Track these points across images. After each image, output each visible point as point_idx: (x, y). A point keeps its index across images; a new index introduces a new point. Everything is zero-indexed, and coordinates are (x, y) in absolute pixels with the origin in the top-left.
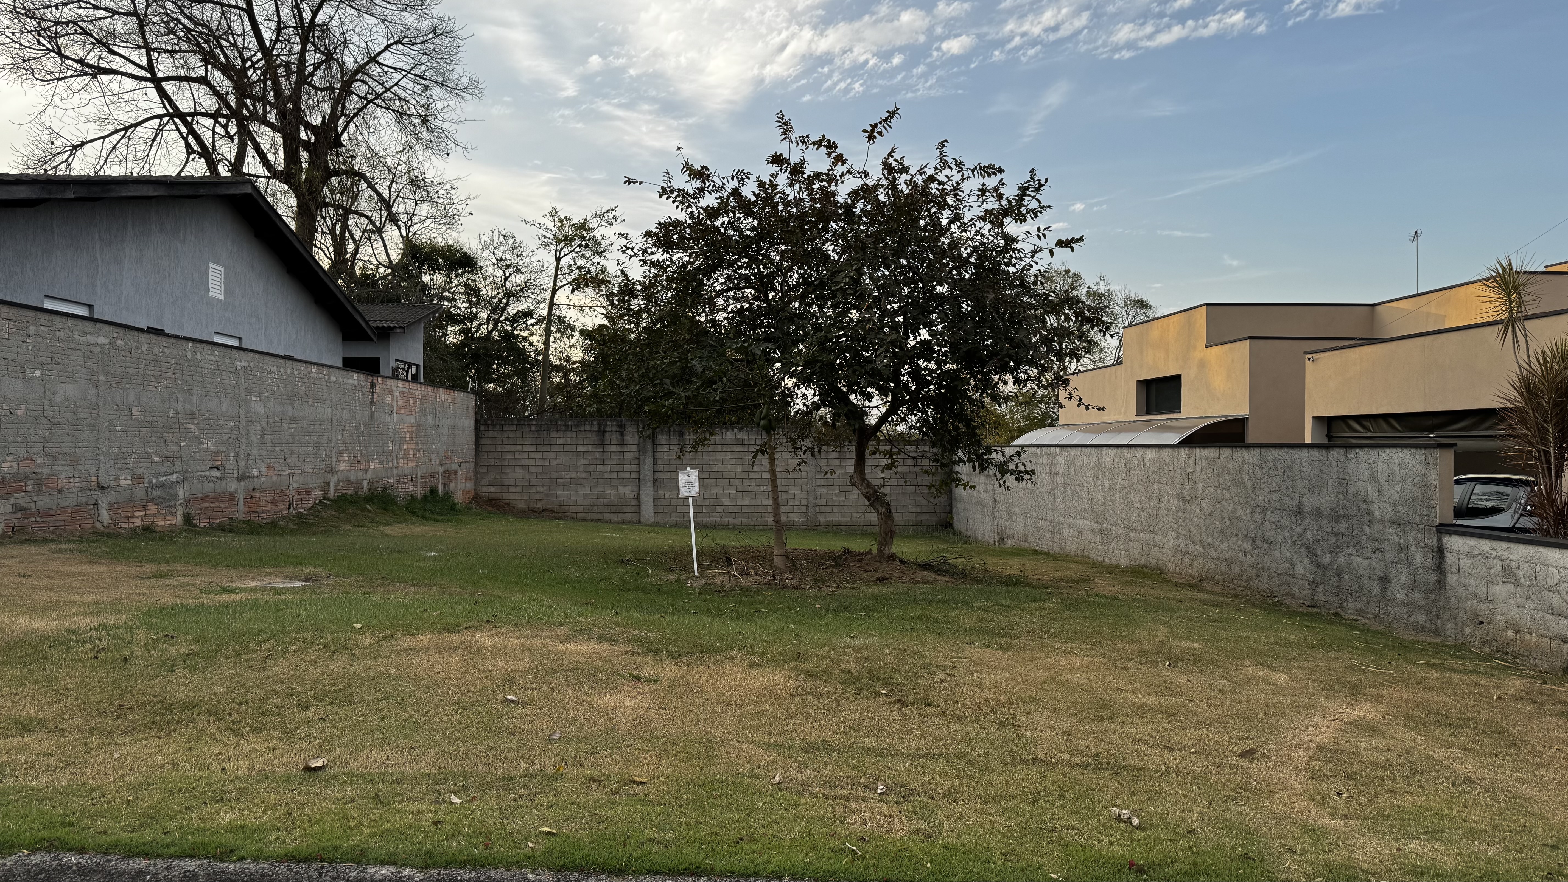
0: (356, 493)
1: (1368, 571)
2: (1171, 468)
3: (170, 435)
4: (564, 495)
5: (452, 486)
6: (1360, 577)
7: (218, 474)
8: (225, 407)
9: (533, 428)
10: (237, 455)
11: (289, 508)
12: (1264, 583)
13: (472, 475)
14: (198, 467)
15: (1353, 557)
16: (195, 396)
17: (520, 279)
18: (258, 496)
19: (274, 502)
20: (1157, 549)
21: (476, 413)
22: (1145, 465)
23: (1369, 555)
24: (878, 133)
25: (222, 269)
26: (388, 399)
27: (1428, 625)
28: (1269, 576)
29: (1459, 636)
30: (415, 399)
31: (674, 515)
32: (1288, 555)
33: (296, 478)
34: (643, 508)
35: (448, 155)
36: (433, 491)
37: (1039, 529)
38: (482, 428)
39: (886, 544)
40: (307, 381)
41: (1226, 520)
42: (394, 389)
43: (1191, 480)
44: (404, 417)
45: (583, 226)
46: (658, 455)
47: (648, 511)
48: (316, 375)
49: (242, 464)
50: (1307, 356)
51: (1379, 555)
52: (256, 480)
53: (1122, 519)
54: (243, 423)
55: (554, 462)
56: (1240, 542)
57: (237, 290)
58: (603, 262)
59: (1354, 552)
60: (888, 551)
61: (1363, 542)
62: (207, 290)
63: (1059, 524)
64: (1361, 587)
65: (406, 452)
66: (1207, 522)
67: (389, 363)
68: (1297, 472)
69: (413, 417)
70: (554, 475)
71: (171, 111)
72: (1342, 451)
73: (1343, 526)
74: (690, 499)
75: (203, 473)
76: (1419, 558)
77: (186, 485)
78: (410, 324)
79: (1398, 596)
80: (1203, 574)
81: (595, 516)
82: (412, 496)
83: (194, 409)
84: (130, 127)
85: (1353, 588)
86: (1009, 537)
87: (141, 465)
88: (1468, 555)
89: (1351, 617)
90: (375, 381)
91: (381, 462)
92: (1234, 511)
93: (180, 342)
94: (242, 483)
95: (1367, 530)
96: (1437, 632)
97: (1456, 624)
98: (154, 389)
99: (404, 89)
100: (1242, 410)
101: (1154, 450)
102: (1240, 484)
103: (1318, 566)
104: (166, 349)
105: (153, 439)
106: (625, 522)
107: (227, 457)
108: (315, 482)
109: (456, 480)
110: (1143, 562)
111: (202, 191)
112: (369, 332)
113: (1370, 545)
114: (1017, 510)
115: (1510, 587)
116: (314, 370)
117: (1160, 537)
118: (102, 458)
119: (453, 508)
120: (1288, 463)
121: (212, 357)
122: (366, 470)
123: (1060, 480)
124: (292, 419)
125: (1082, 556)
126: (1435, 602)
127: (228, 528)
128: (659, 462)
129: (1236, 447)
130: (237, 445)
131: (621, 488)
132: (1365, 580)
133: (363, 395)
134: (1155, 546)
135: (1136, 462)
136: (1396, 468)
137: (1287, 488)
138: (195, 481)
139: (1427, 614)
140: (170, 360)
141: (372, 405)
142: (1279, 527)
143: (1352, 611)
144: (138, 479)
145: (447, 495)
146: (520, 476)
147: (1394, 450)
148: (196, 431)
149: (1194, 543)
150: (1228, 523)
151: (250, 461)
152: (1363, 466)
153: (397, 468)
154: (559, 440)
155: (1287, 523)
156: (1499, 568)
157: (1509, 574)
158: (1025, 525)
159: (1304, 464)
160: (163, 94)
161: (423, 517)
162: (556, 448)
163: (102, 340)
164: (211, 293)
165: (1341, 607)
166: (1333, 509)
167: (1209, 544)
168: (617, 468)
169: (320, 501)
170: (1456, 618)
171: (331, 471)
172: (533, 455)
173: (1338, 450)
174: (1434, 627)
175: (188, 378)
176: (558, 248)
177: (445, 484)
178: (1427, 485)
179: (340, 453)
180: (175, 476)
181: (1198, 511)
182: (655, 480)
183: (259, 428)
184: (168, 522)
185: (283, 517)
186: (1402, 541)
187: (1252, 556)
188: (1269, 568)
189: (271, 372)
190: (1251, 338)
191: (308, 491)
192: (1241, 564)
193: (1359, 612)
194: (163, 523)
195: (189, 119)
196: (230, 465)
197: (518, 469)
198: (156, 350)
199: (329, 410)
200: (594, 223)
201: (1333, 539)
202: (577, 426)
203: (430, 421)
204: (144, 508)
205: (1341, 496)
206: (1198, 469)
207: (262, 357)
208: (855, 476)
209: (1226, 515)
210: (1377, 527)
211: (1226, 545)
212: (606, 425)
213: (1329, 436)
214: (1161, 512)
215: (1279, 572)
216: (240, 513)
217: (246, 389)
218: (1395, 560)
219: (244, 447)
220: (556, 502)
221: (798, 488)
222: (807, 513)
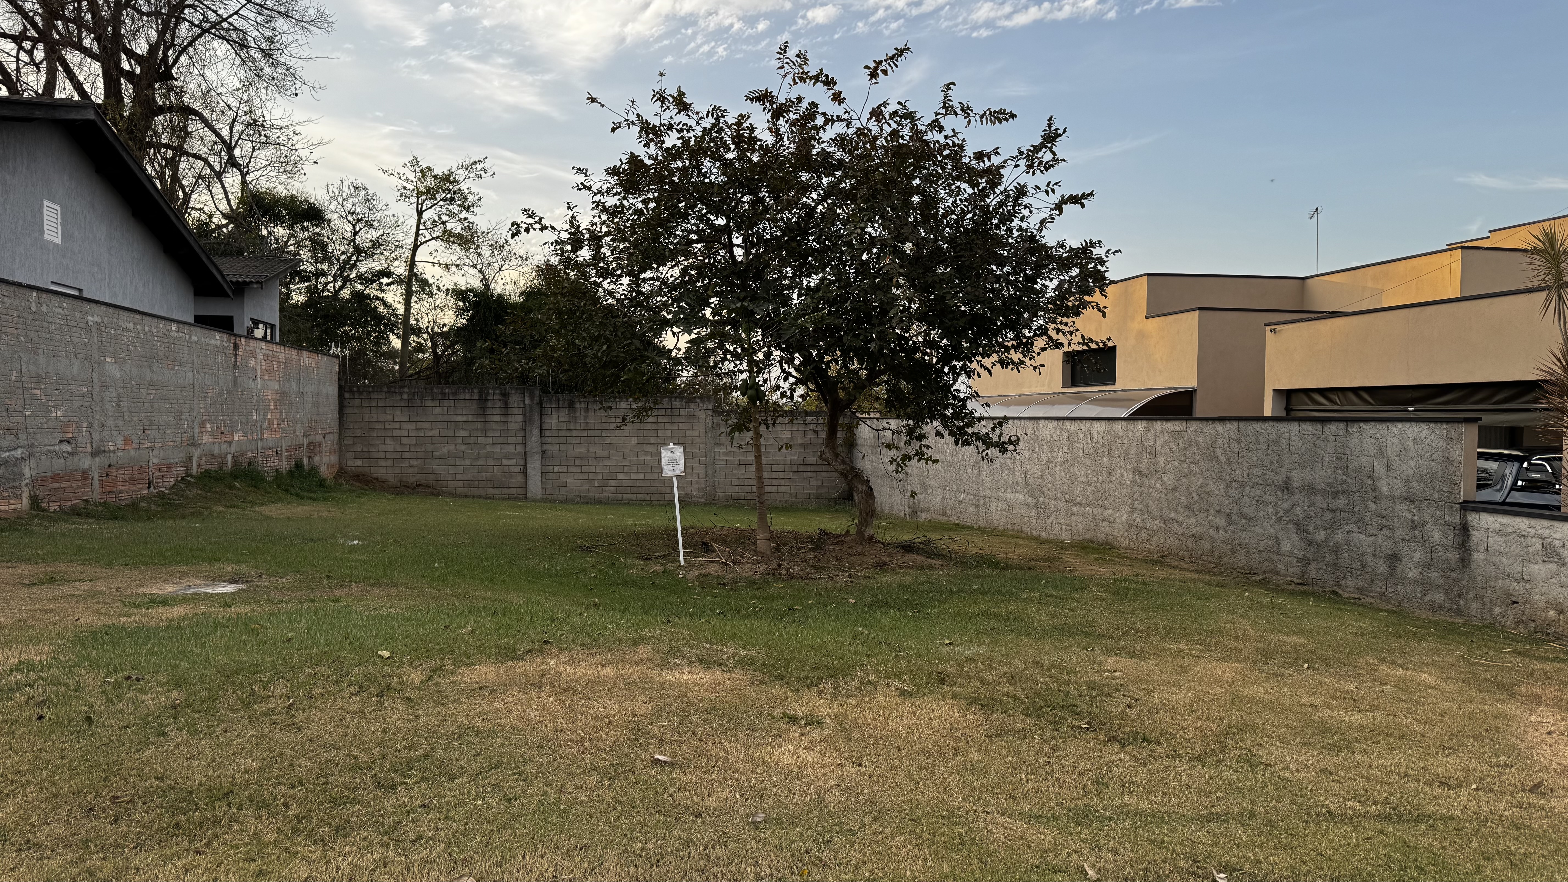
0: (221, 468)
1: (1372, 549)
2: (1125, 442)
3: (13, 402)
4: (439, 469)
5: (317, 459)
6: (1362, 555)
7: (69, 448)
8: (75, 369)
9: (405, 396)
10: (90, 425)
11: (149, 487)
12: (1241, 559)
13: (336, 447)
14: (46, 441)
15: (1353, 534)
16: (41, 356)
17: (373, 234)
18: (115, 473)
19: (132, 480)
20: (1106, 523)
21: (339, 379)
22: (1092, 438)
23: (1375, 532)
24: (883, 71)
25: (59, 208)
26: (251, 363)
27: (1447, 605)
28: (1248, 552)
29: (1487, 616)
30: (278, 362)
31: (563, 491)
32: (1272, 531)
33: (156, 452)
34: (530, 483)
35: (296, 95)
36: (299, 465)
37: (960, 502)
38: (347, 395)
39: (867, 525)
40: (166, 340)
41: (1194, 495)
42: (258, 351)
43: (1151, 453)
44: (268, 383)
45: (447, 178)
46: (546, 426)
47: (535, 486)
48: (176, 334)
49: (96, 436)
50: (1268, 328)
51: (1386, 532)
52: (112, 455)
53: (1063, 493)
54: (97, 388)
55: (430, 433)
56: (1211, 518)
57: (76, 233)
58: (471, 217)
59: (1356, 529)
60: (869, 532)
61: (1367, 519)
62: (41, 232)
63: (985, 497)
64: (1364, 565)
65: (270, 422)
66: (1170, 497)
67: (242, 324)
68: (1284, 446)
69: (277, 383)
70: (430, 447)
72: (1342, 425)
73: (1341, 502)
74: (675, 479)
75: (52, 448)
76: (1437, 536)
77: (33, 462)
78: (269, 280)
79: (1410, 574)
80: (1164, 549)
81: (475, 491)
82: (277, 470)
83: (41, 372)
85: (1354, 566)
86: (923, 511)
88: (1499, 533)
89: (1352, 595)
90: (238, 342)
91: (245, 434)
92: (1204, 486)
93: (22, 291)
94: (97, 459)
95: (1372, 506)
96: (1458, 612)
97: (1483, 604)
99: (246, 18)
100: (1190, 382)
101: (1104, 423)
102: (1212, 458)
103: (1310, 543)
104: (6, 299)
106: (509, 498)
107: (79, 428)
108: (177, 457)
109: (320, 453)
110: (1088, 536)
111: (38, 114)
112: (225, 286)
113: (1376, 522)
114: (933, 483)
115: (1553, 567)
116: (174, 328)
117: (1110, 512)
119: (322, 484)
120: (1274, 436)
121: (60, 310)
122: (230, 443)
124: (151, 384)
125: (1013, 530)
126: (1457, 581)
127: (82, 512)
128: (547, 434)
130: (90, 415)
131: (505, 462)
132: (1369, 558)
133: (226, 357)
134: (1103, 520)
135: (1081, 435)
136: (1410, 443)
137: (1272, 462)
138: (43, 457)
139: (1447, 594)
140: (11, 312)
141: (235, 369)
142: (1260, 502)
143: (1352, 590)
145: (314, 470)
146: (390, 448)
147: (1408, 425)
148: (43, 398)
149: (1153, 518)
150: (1196, 498)
151: (106, 433)
152: (1368, 440)
153: (261, 440)
154: (435, 408)
155: (1272, 499)
156: (1539, 546)
157: (1550, 553)
158: (943, 498)
159: (1293, 438)
161: (297, 495)
162: (431, 418)
164: (46, 236)
165: (1338, 584)
166: (1330, 485)
167: (1172, 519)
168: (501, 440)
169: (183, 478)
170: (1482, 597)
171: (193, 444)
172: (405, 426)
173: (1337, 424)
174: (1455, 607)
175: (32, 334)
176: (420, 201)
177: (310, 457)
178: (1448, 461)
179: (203, 424)
180: (19, 451)
181: (1158, 485)
182: (543, 452)
183: (114, 395)
184: (13, 507)
185: (144, 498)
186: (1416, 518)
187: (1226, 532)
188: (1247, 544)
189: (127, 329)
190: (1200, 309)
191: (169, 467)
192: (1212, 540)
193: (1361, 590)
194: (7, 508)
196: (84, 437)
197: (388, 441)
199: (190, 374)
200: (460, 175)
201: (1328, 516)
202: (455, 394)
203: (294, 387)
205: (1340, 471)
206: (1159, 442)
207: (117, 311)
208: (826, 451)
209: (1193, 489)
210: (1385, 503)
211: (1193, 520)
212: (488, 394)
213: (1288, 410)
214: (1112, 487)
215: (1261, 548)
216: (95, 494)
217: (99, 348)
218: (1407, 537)
219: (98, 417)
220: (432, 477)
221: (697, 460)
222: (706, 486)
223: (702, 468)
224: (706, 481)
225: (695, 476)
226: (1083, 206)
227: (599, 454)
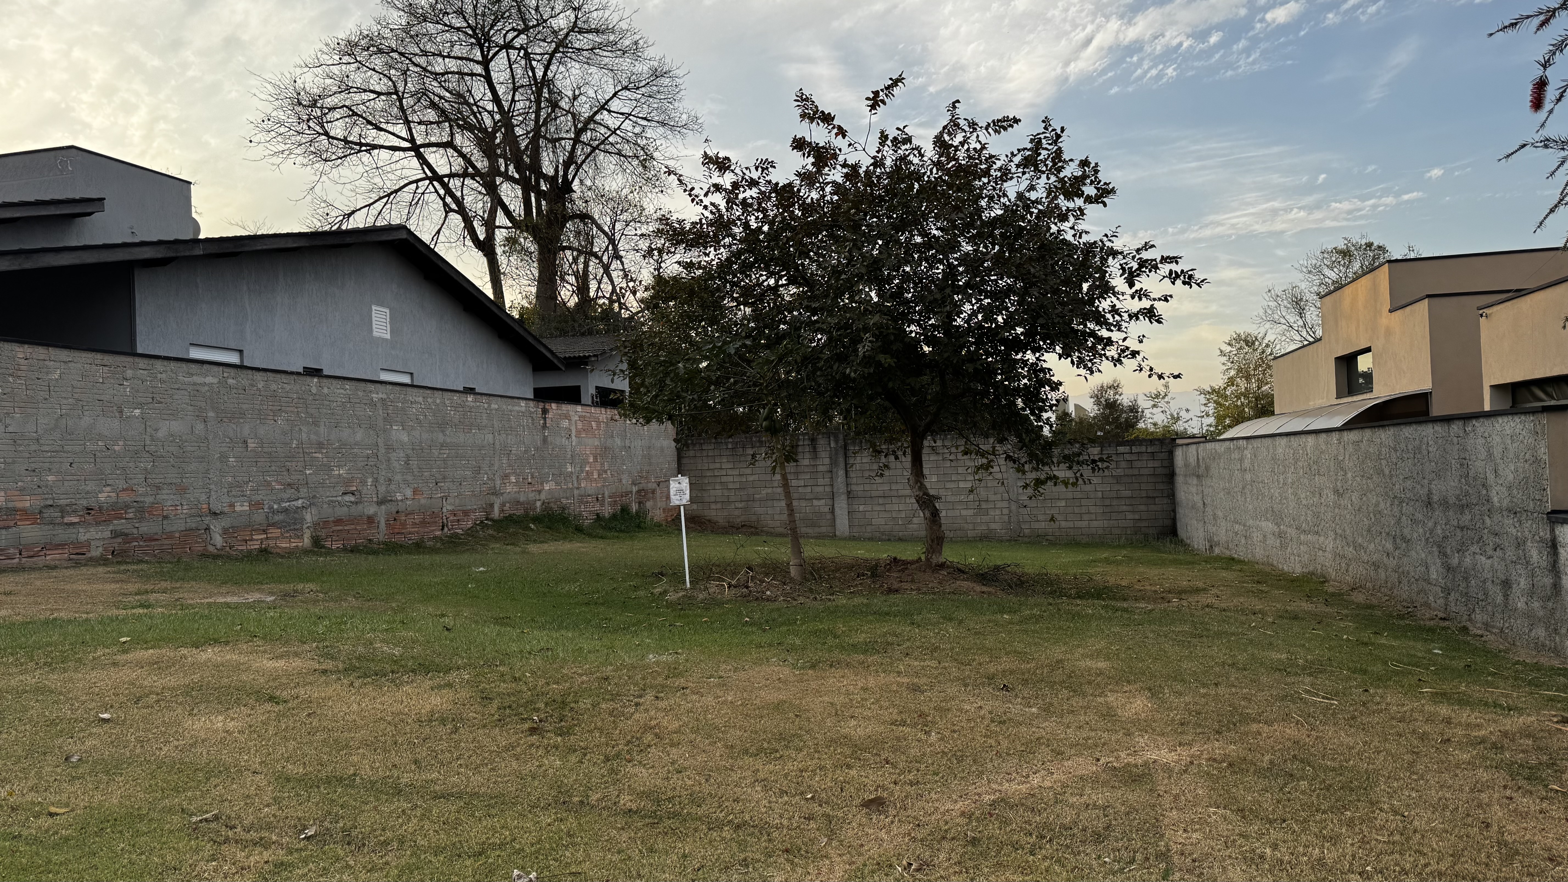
0: (526, 513)
1: (1491, 574)
3: (294, 464)
4: (760, 510)
5: (649, 505)
6: (1484, 582)
7: (352, 499)
8: (359, 436)
9: (730, 446)
10: (376, 480)
11: (442, 529)
12: (1405, 591)
14: (328, 493)
15: (1477, 557)
16: (322, 428)
18: (404, 518)
19: (423, 523)
20: (1321, 553)
21: (677, 434)
22: (1307, 454)
23: (1490, 553)
25: (388, 311)
26: (565, 424)
27: (1547, 643)
28: (1409, 582)
30: (598, 423)
31: (869, 529)
32: (1423, 555)
33: (450, 500)
34: (838, 522)
36: (625, 510)
37: (1236, 534)
38: (684, 448)
39: (933, 552)
40: (460, 409)
41: (1372, 515)
44: (586, 440)
46: (850, 468)
47: (842, 525)
48: (472, 404)
49: (382, 489)
50: (1480, 314)
51: (1499, 553)
52: (400, 503)
53: (1294, 519)
54: (382, 450)
55: (751, 478)
56: (1384, 542)
57: (406, 329)
59: (1478, 550)
60: (936, 559)
61: (1485, 537)
62: (371, 330)
63: (1249, 527)
64: (1486, 594)
65: (589, 473)
66: (1357, 519)
67: (587, 392)
68: (1425, 452)
69: (597, 440)
70: (751, 491)
71: (429, 174)
72: (1460, 423)
73: (1467, 517)
74: (682, 508)
75: (334, 499)
76: (1535, 556)
77: (314, 510)
78: (608, 352)
79: (1519, 605)
80: (1357, 581)
82: (598, 515)
83: (321, 440)
84: (392, 193)
85: (1479, 596)
86: (1215, 544)
87: (260, 492)
89: (1478, 632)
90: (549, 407)
91: (558, 484)
92: (1377, 505)
94: (383, 507)
95: (1488, 521)
98: (273, 422)
100: (1423, 383)
102: (1381, 472)
103: (1449, 569)
105: (273, 468)
106: (821, 536)
107: (363, 482)
108: (474, 504)
109: (654, 498)
110: (1311, 568)
112: (556, 361)
113: (1491, 541)
114: (1220, 513)
116: (470, 399)
117: (1323, 538)
118: (212, 487)
119: (642, 525)
121: (342, 391)
122: (540, 492)
123: (1248, 477)
124: (444, 445)
126: (1553, 611)
127: (368, 549)
128: (852, 475)
129: (1374, 427)
130: (376, 472)
131: (815, 502)
132: (1490, 585)
133: (533, 420)
134: (1319, 549)
135: (1301, 452)
136: (1509, 441)
137: (1418, 473)
138: (325, 506)
139: (1547, 629)
140: (290, 395)
141: (544, 429)
142: (1414, 521)
143: (1479, 625)
144: (256, 505)
145: (643, 513)
146: (719, 493)
147: (1505, 419)
148: (325, 459)
149: (1348, 545)
150: (1373, 519)
151: (393, 487)
152: (1481, 441)
153: (578, 488)
155: (1421, 517)
158: (1226, 530)
159: (1430, 443)
160: (424, 162)
163: (209, 380)
164: (375, 333)
165: (1470, 620)
166: (1458, 497)
167: (1360, 545)
168: (811, 482)
169: (482, 522)
171: (495, 493)
172: (730, 472)
173: (1457, 422)
174: (1553, 645)
175: (313, 411)
177: (640, 503)
178: (1537, 461)
179: (506, 476)
180: (300, 501)
181: (1349, 506)
182: (849, 493)
183: (402, 455)
184: (294, 544)
185: (435, 538)
186: (1519, 534)
187: (1394, 558)
188: (1408, 573)
189: (416, 402)
190: (1429, 296)
191: (466, 513)
192: (1386, 568)
193: (1486, 626)
194: (288, 545)
195: (446, 180)
196: (368, 489)
197: (719, 487)
198: (274, 386)
199: (491, 436)
201: (1459, 535)
203: (619, 443)
204: (265, 531)
205: (1463, 480)
206: (1347, 456)
207: (403, 388)
208: (912, 477)
209: (1371, 509)
210: (1497, 517)
211: (1373, 545)
212: (798, 440)
214: (1322, 509)
215: (1417, 577)
216: (381, 534)
217: (385, 419)
218: (1514, 559)
219: (383, 473)
220: (754, 518)
221: (999, 496)
222: (1010, 522)
223: (1005, 504)
224: (1010, 517)
225: (998, 512)
226: (1105, 205)
227: (901, 493)
